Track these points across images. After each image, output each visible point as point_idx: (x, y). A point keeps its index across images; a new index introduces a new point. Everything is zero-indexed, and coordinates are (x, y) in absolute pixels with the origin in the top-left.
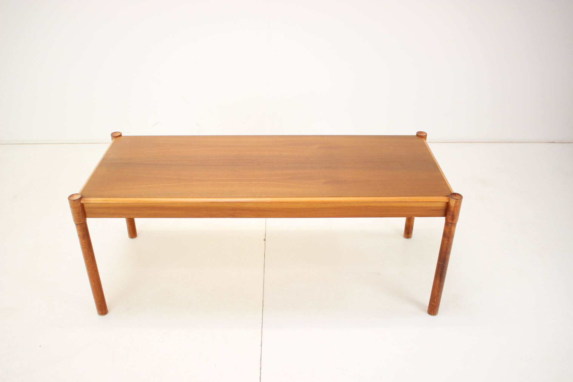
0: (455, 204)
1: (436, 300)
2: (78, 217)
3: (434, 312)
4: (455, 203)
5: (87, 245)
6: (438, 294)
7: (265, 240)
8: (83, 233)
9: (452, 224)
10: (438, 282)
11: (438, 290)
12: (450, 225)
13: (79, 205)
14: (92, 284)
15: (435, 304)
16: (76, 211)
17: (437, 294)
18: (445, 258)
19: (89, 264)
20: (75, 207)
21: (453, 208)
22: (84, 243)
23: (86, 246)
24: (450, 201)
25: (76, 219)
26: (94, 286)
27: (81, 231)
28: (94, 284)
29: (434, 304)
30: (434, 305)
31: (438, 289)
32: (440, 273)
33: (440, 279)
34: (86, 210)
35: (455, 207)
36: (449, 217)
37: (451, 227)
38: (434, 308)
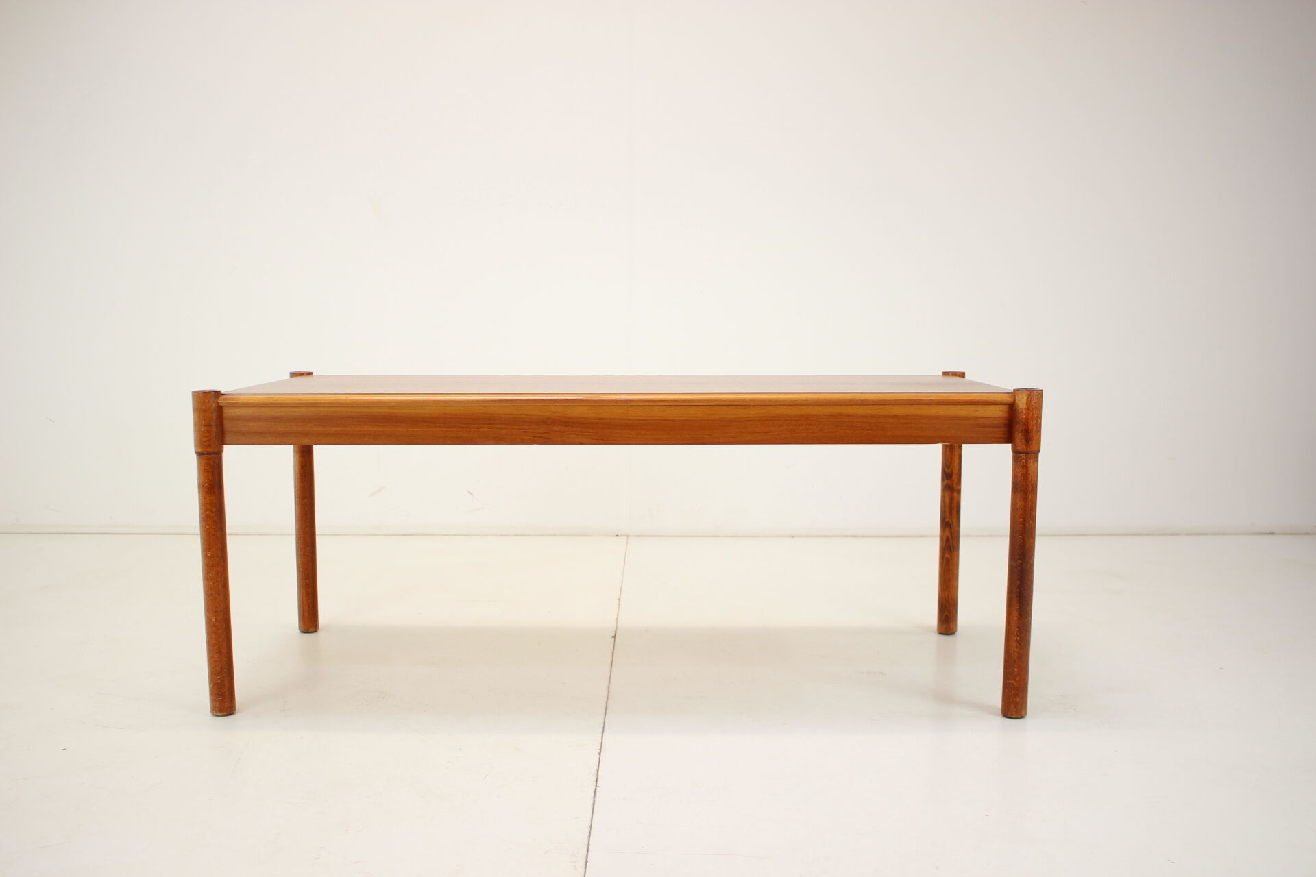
0: (1027, 404)
1: (1016, 670)
2: (206, 435)
3: (1016, 707)
4: (1028, 399)
5: (214, 510)
6: (1021, 652)
7: (614, 637)
8: (210, 478)
9: (1027, 453)
10: (1015, 614)
11: (1018, 638)
12: (1023, 456)
13: (214, 405)
14: (212, 621)
15: (1016, 681)
16: (205, 420)
17: (1018, 652)
18: (1024, 547)
19: (211, 563)
20: (204, 408)
21: (1024, 412)
22: (210, 504)
23: (212, 511)
24: (1017, 399)
25: (201, 440)
26: (215, 626)
27: (208, 472)
28: (216, 621)
29: (1013, 682)
30: (1013, 684)
31: (1017, 636)
32: (1018, 590)
33: (1020, 607)
34: (227, 425)
35: (1028, 409)
36: (1019, 436)
37: (1027, 462)
38: (1016, 695)
